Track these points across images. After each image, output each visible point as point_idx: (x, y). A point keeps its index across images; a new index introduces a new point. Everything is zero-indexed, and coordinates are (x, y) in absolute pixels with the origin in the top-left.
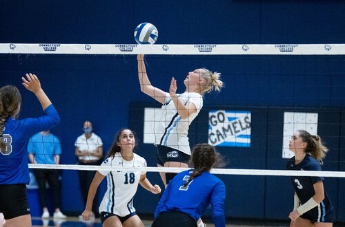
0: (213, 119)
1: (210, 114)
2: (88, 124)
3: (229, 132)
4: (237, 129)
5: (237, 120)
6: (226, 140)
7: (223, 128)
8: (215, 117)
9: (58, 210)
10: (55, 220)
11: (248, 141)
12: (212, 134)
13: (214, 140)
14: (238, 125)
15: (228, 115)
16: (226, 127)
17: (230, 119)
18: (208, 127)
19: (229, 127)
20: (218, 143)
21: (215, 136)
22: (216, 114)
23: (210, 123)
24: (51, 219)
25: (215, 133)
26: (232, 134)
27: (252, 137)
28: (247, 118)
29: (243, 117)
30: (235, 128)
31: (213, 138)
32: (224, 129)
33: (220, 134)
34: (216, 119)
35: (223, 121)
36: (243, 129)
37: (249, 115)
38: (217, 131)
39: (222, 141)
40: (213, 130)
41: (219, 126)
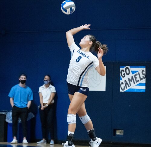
0: (123, 73)
1: (121, 69)
2: (47, 77)
4: (137, 80)
5: (137, 73)
7: (129, 79)
8: (123, 71)
11: (144, 88)
13: (123, 88)
17: (133, 72)
19: (132, 77)
20: (126, 90)
23: (121, 76)
26: (135, 83)
27: (147, 85)
28: (143, 71)
30: (136, 78)
31: (123, 86)
33: (127, 83)
34: (125, 72)
35: (128, 74)
36: (141, 79)
37: (144, 69)
38: (125, 81)
40: (123, 80)
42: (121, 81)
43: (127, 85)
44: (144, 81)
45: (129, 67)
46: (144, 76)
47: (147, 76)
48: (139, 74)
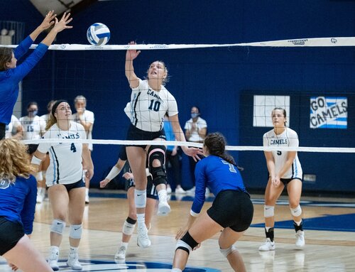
0: (314, 105)
1: (312, 100)
2: (195, 109)
3: (329, 116)
4: (335, 113)
5: (335, 105)
6: (325, 123)
7: (323, 113)
8: (315, 102)
9: (179, 186)
10: (176, 195)
11: (345, 123)
12: (314, 118)
13: (314, 123)
14: (336, 109)
15: (327, 100)
16: (326, 112)
17: (329, 104)
19: (328, 111)
20: (318, 126)
21: (316, 119)
22: (317, 100)
23: (311, 108)
24: (173, 194)
26: (331, 117)
28: (344, 103)
29: (341, 102)
30: (333, 112)
31: (314, 121)
33: (321, 118)
34: (317, 104)
35: (323, 106)
36: (341, 113)
37: (346, 101)
38: (318, 115)
39: (322, 124)
40: (314, 114)
41: (320, 111)
42: (312, 115)
43: (320, 120)
45: (323, 98)
46: (345, 109)
48: (338, 107)
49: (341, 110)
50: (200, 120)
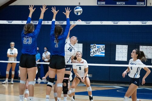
0: (92, 47)
1: (91, 45)
3: (97, 52)
4: (100, 51)
5: (100, 47)
6: (96, 54)
8: (92, 46)
9: (39, 78)
10: (38, 81)
11: (104, 55)
12: (92, 52)
13: (92, 54)
14: (100, 49)
15: (97, 46)
16: (96, 50)
17: (98, 47)
18: (90, 50)
19: (97, 50)
20: (93, 55)
21: (93, 53)
22: (93, 45)
24: (37, 81)
25: (93, 52)
26: (98, 52)
27: (105, 53)
28: (103, 47)
29: (102, 46)
30: (99, 50)
31: (92, 53)
32: (95, 50)
34: (93, 47)
35: (95, 48)
36: (102, 50)
37: (104, 46)
38: (93, 51)
39: (95, 54)
40: (92, 51)
41: (94, 50)
42: (91, 51)
43: (94, 53)
44: (104, 51)
45: (95, 45)
47: (105, 49)
48: (101, 48)
49: (103, 50)
50: (48, 52)
